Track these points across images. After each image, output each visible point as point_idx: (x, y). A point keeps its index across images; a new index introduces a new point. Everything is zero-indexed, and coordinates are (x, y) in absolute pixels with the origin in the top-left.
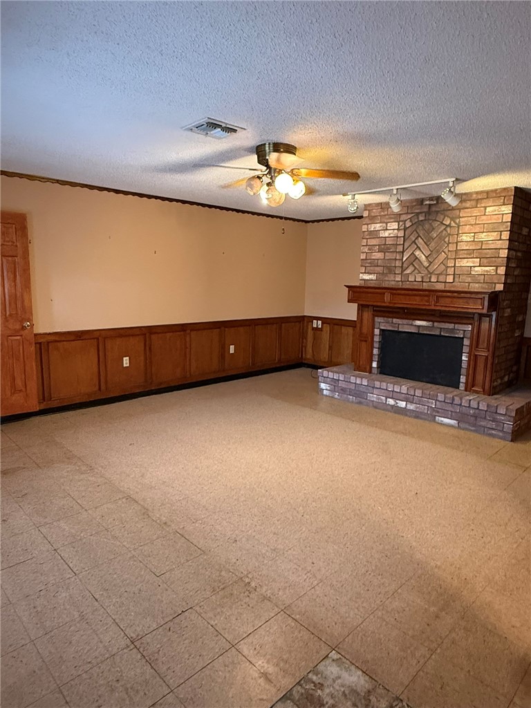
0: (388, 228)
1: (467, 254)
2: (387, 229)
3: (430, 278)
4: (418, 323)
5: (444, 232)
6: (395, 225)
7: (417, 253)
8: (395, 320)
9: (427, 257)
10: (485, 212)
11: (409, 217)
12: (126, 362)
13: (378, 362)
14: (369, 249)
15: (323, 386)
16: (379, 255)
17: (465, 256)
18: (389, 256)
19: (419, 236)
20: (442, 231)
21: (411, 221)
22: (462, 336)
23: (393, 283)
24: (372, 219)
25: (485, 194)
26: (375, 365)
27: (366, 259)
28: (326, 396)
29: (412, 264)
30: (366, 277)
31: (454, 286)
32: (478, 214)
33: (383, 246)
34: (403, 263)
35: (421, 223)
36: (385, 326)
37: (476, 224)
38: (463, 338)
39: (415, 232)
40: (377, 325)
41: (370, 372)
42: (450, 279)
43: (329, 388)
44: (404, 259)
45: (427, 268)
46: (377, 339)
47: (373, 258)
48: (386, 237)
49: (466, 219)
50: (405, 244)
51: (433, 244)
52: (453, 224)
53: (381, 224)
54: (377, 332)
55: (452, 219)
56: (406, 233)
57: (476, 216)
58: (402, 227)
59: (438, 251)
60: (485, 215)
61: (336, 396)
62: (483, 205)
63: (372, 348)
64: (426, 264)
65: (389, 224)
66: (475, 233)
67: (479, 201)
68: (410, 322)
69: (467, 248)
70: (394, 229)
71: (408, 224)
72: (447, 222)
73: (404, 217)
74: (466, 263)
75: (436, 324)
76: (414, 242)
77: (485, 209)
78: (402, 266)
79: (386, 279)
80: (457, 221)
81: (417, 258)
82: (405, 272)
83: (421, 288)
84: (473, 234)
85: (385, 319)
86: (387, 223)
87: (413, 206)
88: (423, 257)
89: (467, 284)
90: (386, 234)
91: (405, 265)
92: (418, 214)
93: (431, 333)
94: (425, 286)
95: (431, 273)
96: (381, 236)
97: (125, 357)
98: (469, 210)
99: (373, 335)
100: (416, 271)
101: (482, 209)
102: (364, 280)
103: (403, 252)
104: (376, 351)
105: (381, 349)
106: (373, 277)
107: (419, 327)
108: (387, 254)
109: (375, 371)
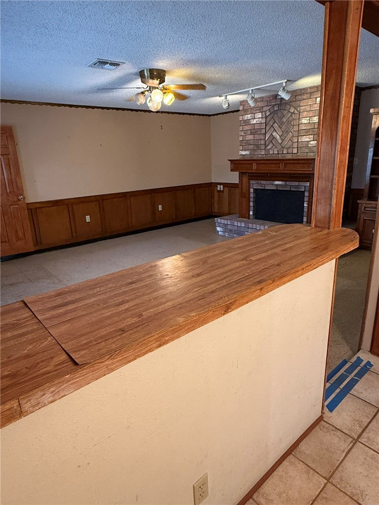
0: (256, 117)
1: (305, 132)
2: (255, 118)
3: (283, 151)
4: (277, 183)
5: (291, 118)
6: (260, 115)
7: (274, 134)
8: (262, 182)
9: (280, 136)
10: (316, 102)
11: (268, 108)
12: (88, 219)
13: (253, 211)
14: (245, 133)
15: (218, 229)
16: (250, 137)
17: (304, 134)
18: (257, 137)
19: (275, 122)
20: (289, 118)
21: (269, 111)
22: (303, 190)
23: (260, 156)
24: (246, 111)
25: (316, 88)
26: (251, 213)
27: (243, 140)
28: (221, 235)
29: (271, 142)
30: (243, 153)
31: (298, 156)
32: (312, 103)
33: (253, 130)
34: (265, 142)
35: (276, 112)
36: (256, 186)
37: (311, 111)
38: (304, 191)
39: (272, 119)
40: (251, 186)
41: (249, 218)
42: (295, 151)
43: (222, 230)
44: (266, 139)
45: (280, 144)
46: (252, 195)
47: (247, 139)
48: (254, 124)
49: (304, 107)
50: (267, 127)
51: (284, 127)
52: (296, 112)
53: (251, 115)
54: (252, 190)
55: (295, 108)
56: (267, 120)
57: (310, 105)
58: (264, 116)
59: (287, 132)
60: (316, 103)
61: (227, 235)
62: (315, 97)
63: (249, 201)
64: (280, 141)
65: (256, 115)
66: (310, 117)
67: (312, 94)
68: (272, 182)
69: (305, 128)
70: (259, 118)
71: (268, 113)
72: (292, 110)
73: (265, 109)
74: (305, 139)
75: (288, 183)
76: (272, 126)
77: (316, 100)
78: (265, 144)
79: (256, 153)
80: (299, 109)
81: (274, 137)
82: (267, 148)
83: (277, 158)
84: (309, 118)
85: (257, 181)
86: (254, 114)
87: (270, 100)
88: (278, 136)
89: (306, 154)
90: (255, 121)
91: (267, 143)
92: (274, 105)
93: (286, 189)
94: (280, 157)
95: (283, 148)
96: (251, 123)
97: (87, 215)
98: (306, 100)
99: (249, 193)
100: (274, 147)
101: (314, 99)
102: (243, 155)
103: (265, 133)
104: (251, 204)
105: (255, 202)
106: (247, 153)
107: (277, 185)
108: (255, 135)
109: (251, 217)
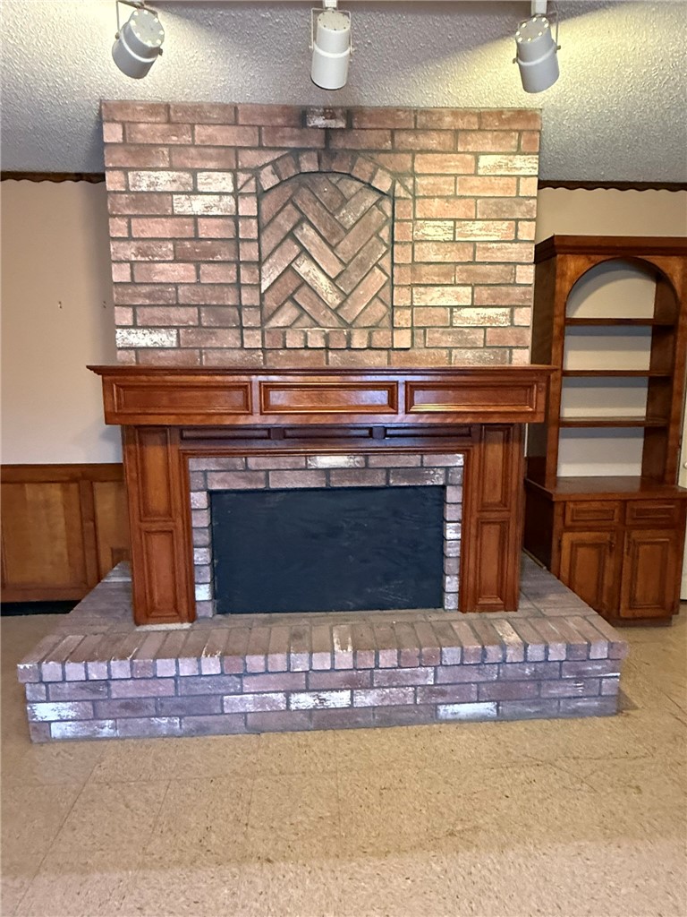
0: (200, 188)
1: (434, 274)
2: (196, 192)
3: (349, 338)
4: (325, 461)
5: (376, 213)
6: (224, 182)
7: (304, 268)
8: (252, 462)
9: (332, 280)
10: (477, 167)
11: (268, 160)
13: (213, 582)
14: (140, 252)
15: (44, 711)
16: (181, 272)
17: (436, 280)
18: (212, 274)
19: (304, 219)
20: (368, 211)
21: (276, 172)
22: (441, 483)
23: (237, 355)
24: (142, 154)
25: (474, 119)
26: (203, 593)
27: (133, 283)
28: (64, 740)
29: (291, 298)
30: (141, 339)
31: (411, 359)
32: (461, 171)
33: (188, 244)
34: (262, 297)
35: (306, 180)
36: (223, 481)
37: (455, 197)
38: (443, 487)
39: (289, 207)
40: (196, 481)
41: (192, 617)
42: (402, 340)
43: (72, 714)
44: (265, 285)
45: (335, 311)
46: (201, 520)
47: (156, 279)
48: (195, 217)
49: (431, 180)
50: (263, 238)
51: (346, 245)
52: (400, 192)
53: (175, 174)
54: (199, 499)
55: (397, 176)
56: (264, 207)
57: (456, 175)
58: (251, 188)
59: (361, 265)
60: (476, 174)
61: (106, 732)
62: (470, 148)
63: (189, 547)
64: (333, 299)
65: (201, 176)
66: (455, 220)
67: (461, 136)
68: (302, 462)
69: (439, 258)
70: (220, 194)
71: (269, 180)
72: (384, 183)
73: (249, 159)
74: (435, 297)
75: (373, 460)
76: (290, 235)
77: (477, 161)
78: (261, 307)
79: (213, 343)
80: (409, 183)
81: (304, 283)
82: (273, 323)
83: (324, 365)
84: (452, 223)
85: (224, 460)
86: (194, 172)
87: (275, 128)
88: (323, 279)
89: (445, 352)
90: (197, 205)
91: (270, 303)
92: (296, 153)
93: (362, 485)
94: (335, 360)
95: (349, 326)
96: (178, 210)
98: (438, 157)
99: (187, 510)
100: (306, 319)
101: (469, 157)
102: (136, 349)
103: (260, 263)
104: (201, 556)
105: (215, 547)
106: (166, 339)
107: (327, 472)
108: (204, 267)
109: (205, 611)
